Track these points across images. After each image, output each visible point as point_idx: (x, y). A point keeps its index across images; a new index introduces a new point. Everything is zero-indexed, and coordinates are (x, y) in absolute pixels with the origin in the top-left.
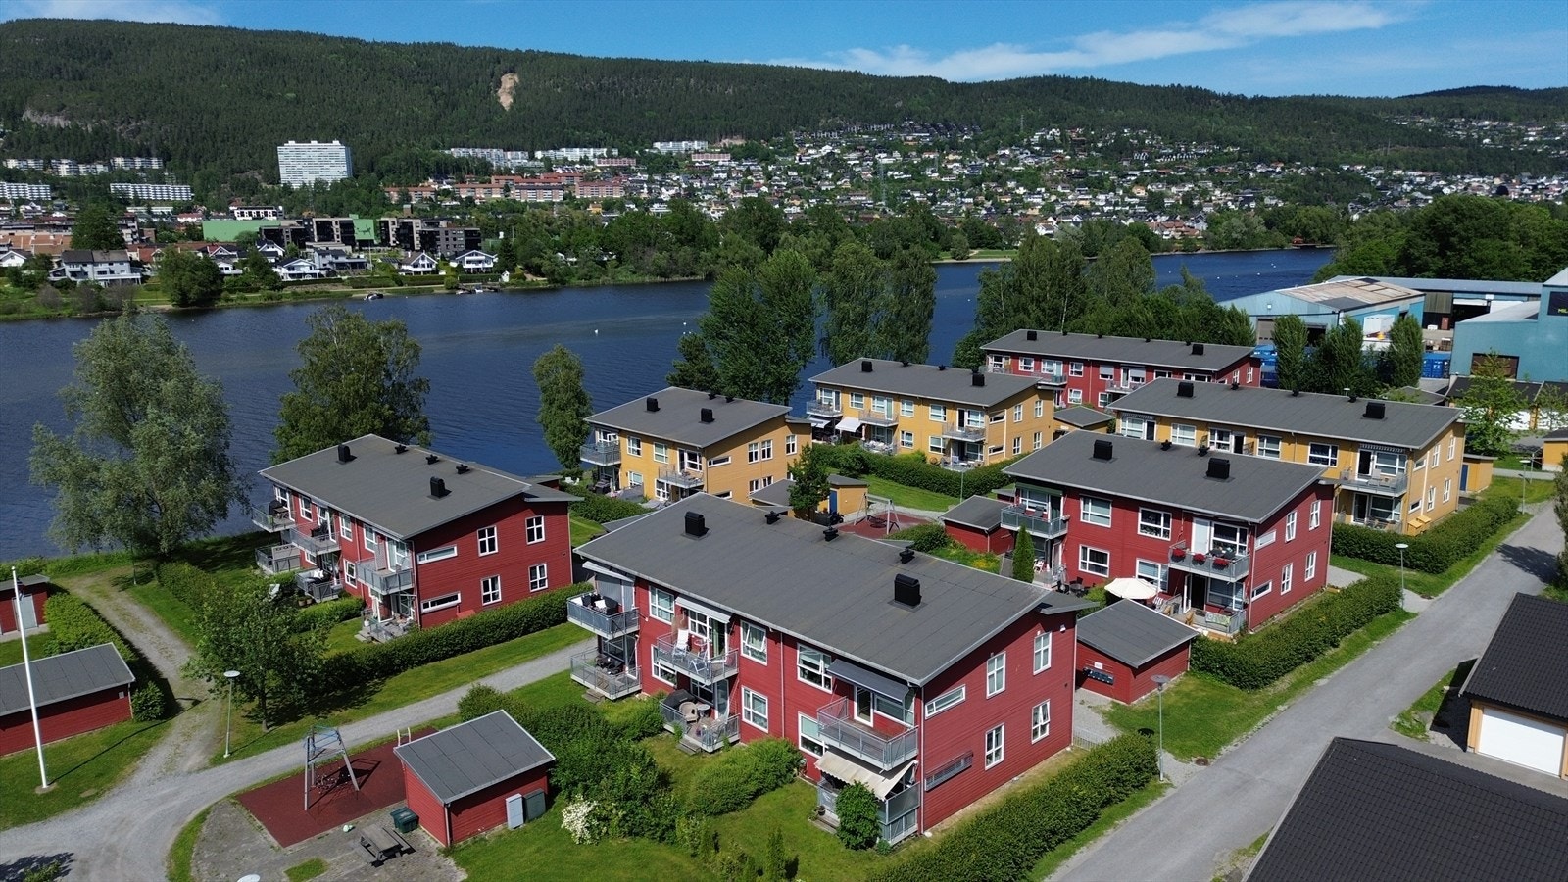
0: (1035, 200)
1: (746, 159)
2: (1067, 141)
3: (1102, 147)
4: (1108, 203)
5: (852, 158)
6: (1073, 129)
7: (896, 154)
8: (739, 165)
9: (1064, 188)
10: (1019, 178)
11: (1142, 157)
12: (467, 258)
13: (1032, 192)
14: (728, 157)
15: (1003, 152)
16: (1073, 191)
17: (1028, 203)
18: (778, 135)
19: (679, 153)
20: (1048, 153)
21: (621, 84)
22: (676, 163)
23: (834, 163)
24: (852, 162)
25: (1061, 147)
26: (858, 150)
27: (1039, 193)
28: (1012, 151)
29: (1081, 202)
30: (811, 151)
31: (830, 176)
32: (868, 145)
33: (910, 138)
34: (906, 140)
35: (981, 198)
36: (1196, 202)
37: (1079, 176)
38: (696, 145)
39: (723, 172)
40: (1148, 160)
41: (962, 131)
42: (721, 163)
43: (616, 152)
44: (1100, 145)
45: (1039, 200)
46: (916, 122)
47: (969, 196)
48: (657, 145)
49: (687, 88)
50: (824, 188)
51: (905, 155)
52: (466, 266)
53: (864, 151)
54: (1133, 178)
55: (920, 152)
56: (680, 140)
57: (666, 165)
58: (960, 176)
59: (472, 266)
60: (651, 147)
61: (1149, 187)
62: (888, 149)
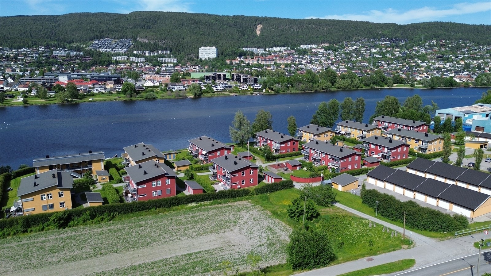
0: (424, 65)
1: (329, 50)
2: (438, 44)
3: (451, 47)
4: (450, 66)
5: (363, 50)
6: (441, 40)
7: (378, 49)
8: (326, 52)
9: (434, 61)
10: (419, 57)
11: (465, 50)
12: (255, 86)
13: (423, 62)
14: (323, 50)
15: (415, 48)
16: (438, 62)
17: (421, 66)
18: (339, 43)
19: (308, 48)
20: (431, 49)
21: (292, 27)
22: (307, 52)
23: (357, 51)
24: (363, 51)
25: (436, 46)
26: (365, 47)
27: (425, 63)
28: (418, 48)
29: (440, 66)
30: (350, 48)
31: (355, 56)
32: (369, 46)
33: (383, 44)
34: (381, 44)
35: (405, 64)
36: (482, 66)
37: (440, 57)
38: (313, 46)
39: (321, 54)
40: (467, 51)
41: (401, 41)
42: (321, 52)
43: (289, 48)
44: (450, 46)
45: (425, 65)
46: (386, 38)
47: (401, 63)
48: (302, 46)
49: (312, 28)
50: (353, 60)
51: (381, 49)
52: (255, 88)
53: (367, 48)
54: (460, 58)
55: (386, 48)
56: (309, 45)
57: (303, 52)
58: (399, 57)
59: (256, 88)
60: (300, 47)
61: (466, 61)
62: (375, 47)
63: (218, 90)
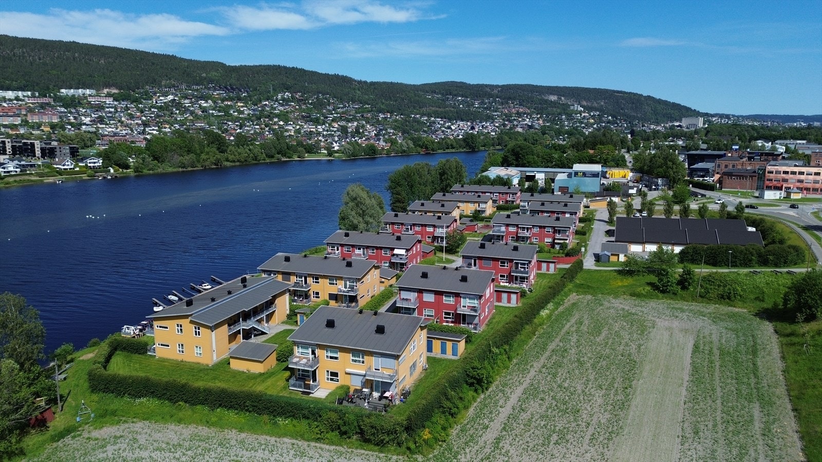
0: (289, 128)
1: (123, 101)
2: (295, 99)
3: (311, 103)
4: (324, 130)
5: (187, 102)
6: (296, 93)
7: (210, 101)
8: (120, 104)
9: (301, 122)
10: (277, 116)
11: (330, 108)
12: (88, 161)
13: (286, 124)
14: (111, 99)
15: (265, 103)
16: (306, 124)
17: (287, 129)
18: (138, 89)
19: (79, 96)
20: (287, 105)
21: (28, 54)
22: (79, 102)
23: (176, 104)
24: (187, 105)
25: (293, 102)
26: (188, 99)
27: (290, 125)
28: (269, 102)
29: (312, 130)
30: (161, 98)
31: (178, 112)
32: (193, 95)
33: (216, 94)
34: (213, 94)
35: (263, 126)
36: (361, 131)
37: (307, 117)
38: (88, 92)
39: (112, 108)
40: (334, 110)
41: (241, 91)
42: (108, 102)
43: (37, 94)
44: (310, 102)
45: (291, 128)
46: (216, 85)
47: (256, 125)
48: (63, 90)
49: (74, 58)
50: (178, 119)
51: (214, 102)
52: (89, 165)
53: (191, 99)
54: (331, 119)
55: (223, 101)
56: (70, 88)
57: (72, 103)
58: (249, 115)
59: (92, 165)
60: (59, 92)
61: (339, 123)
62: (206, 99)
63: (8, 172)
